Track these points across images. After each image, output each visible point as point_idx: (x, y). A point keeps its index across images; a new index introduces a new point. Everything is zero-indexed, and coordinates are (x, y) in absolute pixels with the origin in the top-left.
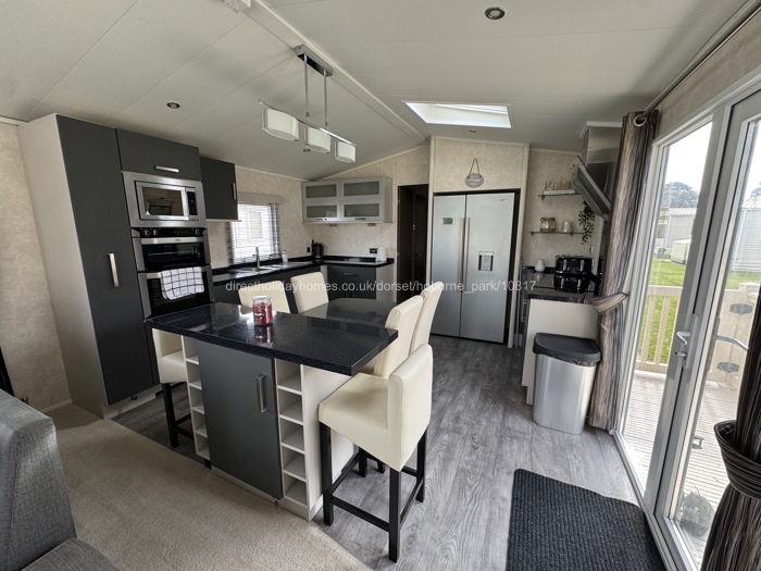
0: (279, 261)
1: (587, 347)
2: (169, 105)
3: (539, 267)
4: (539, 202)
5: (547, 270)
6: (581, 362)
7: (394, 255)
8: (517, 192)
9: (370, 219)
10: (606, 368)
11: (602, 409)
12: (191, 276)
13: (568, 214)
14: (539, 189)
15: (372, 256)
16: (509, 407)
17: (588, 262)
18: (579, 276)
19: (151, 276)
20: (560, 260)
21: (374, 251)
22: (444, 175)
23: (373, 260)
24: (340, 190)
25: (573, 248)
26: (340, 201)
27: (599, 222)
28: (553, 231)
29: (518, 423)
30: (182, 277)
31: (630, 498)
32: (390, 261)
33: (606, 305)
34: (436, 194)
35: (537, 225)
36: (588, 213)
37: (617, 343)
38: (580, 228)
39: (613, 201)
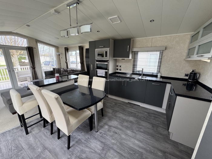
0: (156, 76)
2: (97, 31)
12: (102, 72)
30: (101, 71)
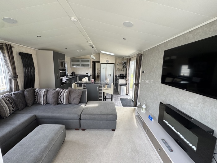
1: (125, 85)
3: (118, 76)
4: (117, 65)
5: (119, 76)
6: (125, 86)
7: (92, 74)
8: (114, 64)
9: (87, 67)
10: (127, 87)
11: (127, 92)
12: (65, 78)
13: (121, 68)
14: (117, 64)
15: (87, 74)
16: (117, 95)
17: (124, 75)
18: (123, 77)
19: (61, 78)
20: (120, 74)
21: (87, 73)
22: (102, 60)
23: (87, 75)
24: (80, 61)
25: (122, 73)
26: (80, 63)
27: (125, 69)
28: (119, 70)
29: (119, 96)
31: (130, 98)
32: (91, 75)
33: (127, 79)
34: (101, 63)
35: (117, 69)
36: (123, 67)
37: (128, 83)
38: (123, 70)
39: (127, 67)
